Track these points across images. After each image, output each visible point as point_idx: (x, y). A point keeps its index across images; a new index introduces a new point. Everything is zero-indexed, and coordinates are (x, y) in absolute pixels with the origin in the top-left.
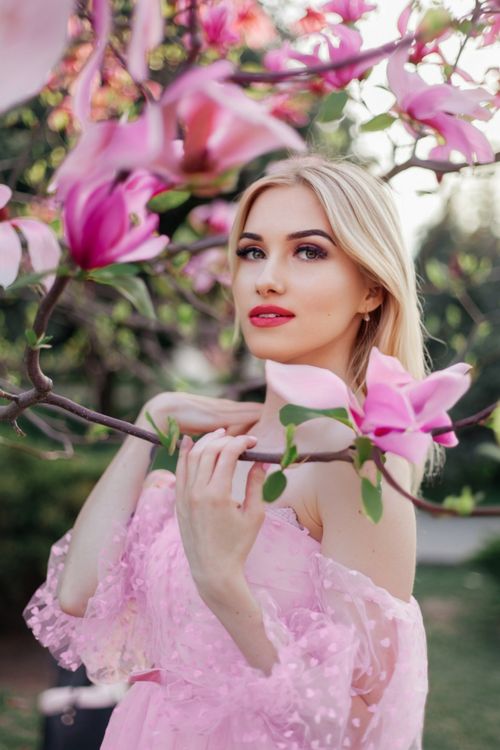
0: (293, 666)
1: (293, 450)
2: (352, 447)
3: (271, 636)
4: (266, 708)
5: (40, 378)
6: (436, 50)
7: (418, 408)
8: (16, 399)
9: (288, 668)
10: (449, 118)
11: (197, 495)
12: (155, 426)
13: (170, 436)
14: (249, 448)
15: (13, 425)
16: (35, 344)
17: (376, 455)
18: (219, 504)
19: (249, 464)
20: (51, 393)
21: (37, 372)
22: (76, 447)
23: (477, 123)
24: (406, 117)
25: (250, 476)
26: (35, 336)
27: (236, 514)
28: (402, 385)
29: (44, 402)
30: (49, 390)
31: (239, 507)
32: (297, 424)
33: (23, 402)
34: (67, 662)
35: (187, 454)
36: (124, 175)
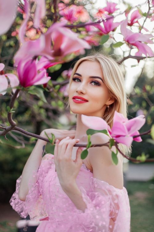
0: (92, 209)
1: (90, 143)
2: (109, 142)
3: (85, 200)
4: (83, 223)
5: (12, 122)
6: (137, 22)
7: (129, 129)
8: (5, 129)
9: (90, 209)
10: (140, 43)
11: (61, 158)
12: (48, 137)
13: (52, 139)
14: (77, 143)
15: (5, 137)
16: (10, 111)
17: (116, 144)
18: (68, 160)
19: (77, 148)
20: (16, 127)
21: (11, 120)
22: (25, 144)
23: (148, 45)
24: (127, 43)
25: (77, 151)
26: (10, 109)
27: (73, 163)
28: (124, 122)
29: (13, 129)
30: (15, 125)
31: (74, 161)
32: (91, 135)
33: (7, 130)
34: (23, 216)
35: (58, 145)
36: (35, 58)
